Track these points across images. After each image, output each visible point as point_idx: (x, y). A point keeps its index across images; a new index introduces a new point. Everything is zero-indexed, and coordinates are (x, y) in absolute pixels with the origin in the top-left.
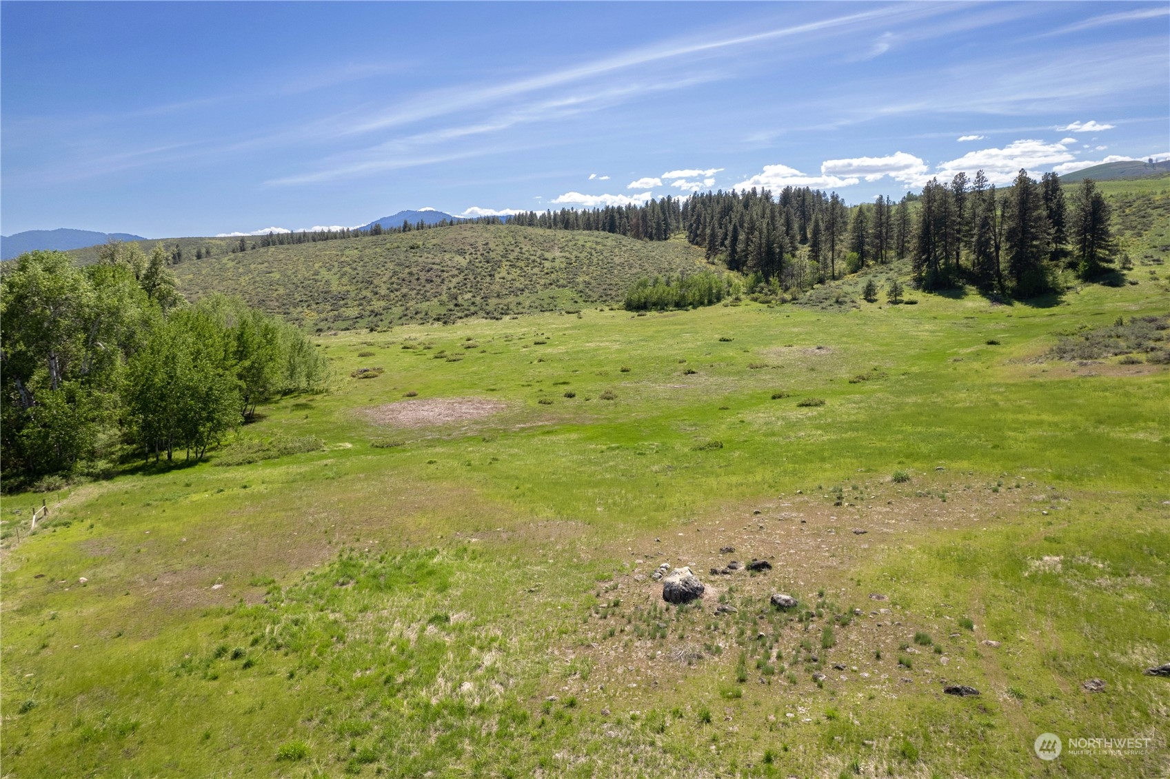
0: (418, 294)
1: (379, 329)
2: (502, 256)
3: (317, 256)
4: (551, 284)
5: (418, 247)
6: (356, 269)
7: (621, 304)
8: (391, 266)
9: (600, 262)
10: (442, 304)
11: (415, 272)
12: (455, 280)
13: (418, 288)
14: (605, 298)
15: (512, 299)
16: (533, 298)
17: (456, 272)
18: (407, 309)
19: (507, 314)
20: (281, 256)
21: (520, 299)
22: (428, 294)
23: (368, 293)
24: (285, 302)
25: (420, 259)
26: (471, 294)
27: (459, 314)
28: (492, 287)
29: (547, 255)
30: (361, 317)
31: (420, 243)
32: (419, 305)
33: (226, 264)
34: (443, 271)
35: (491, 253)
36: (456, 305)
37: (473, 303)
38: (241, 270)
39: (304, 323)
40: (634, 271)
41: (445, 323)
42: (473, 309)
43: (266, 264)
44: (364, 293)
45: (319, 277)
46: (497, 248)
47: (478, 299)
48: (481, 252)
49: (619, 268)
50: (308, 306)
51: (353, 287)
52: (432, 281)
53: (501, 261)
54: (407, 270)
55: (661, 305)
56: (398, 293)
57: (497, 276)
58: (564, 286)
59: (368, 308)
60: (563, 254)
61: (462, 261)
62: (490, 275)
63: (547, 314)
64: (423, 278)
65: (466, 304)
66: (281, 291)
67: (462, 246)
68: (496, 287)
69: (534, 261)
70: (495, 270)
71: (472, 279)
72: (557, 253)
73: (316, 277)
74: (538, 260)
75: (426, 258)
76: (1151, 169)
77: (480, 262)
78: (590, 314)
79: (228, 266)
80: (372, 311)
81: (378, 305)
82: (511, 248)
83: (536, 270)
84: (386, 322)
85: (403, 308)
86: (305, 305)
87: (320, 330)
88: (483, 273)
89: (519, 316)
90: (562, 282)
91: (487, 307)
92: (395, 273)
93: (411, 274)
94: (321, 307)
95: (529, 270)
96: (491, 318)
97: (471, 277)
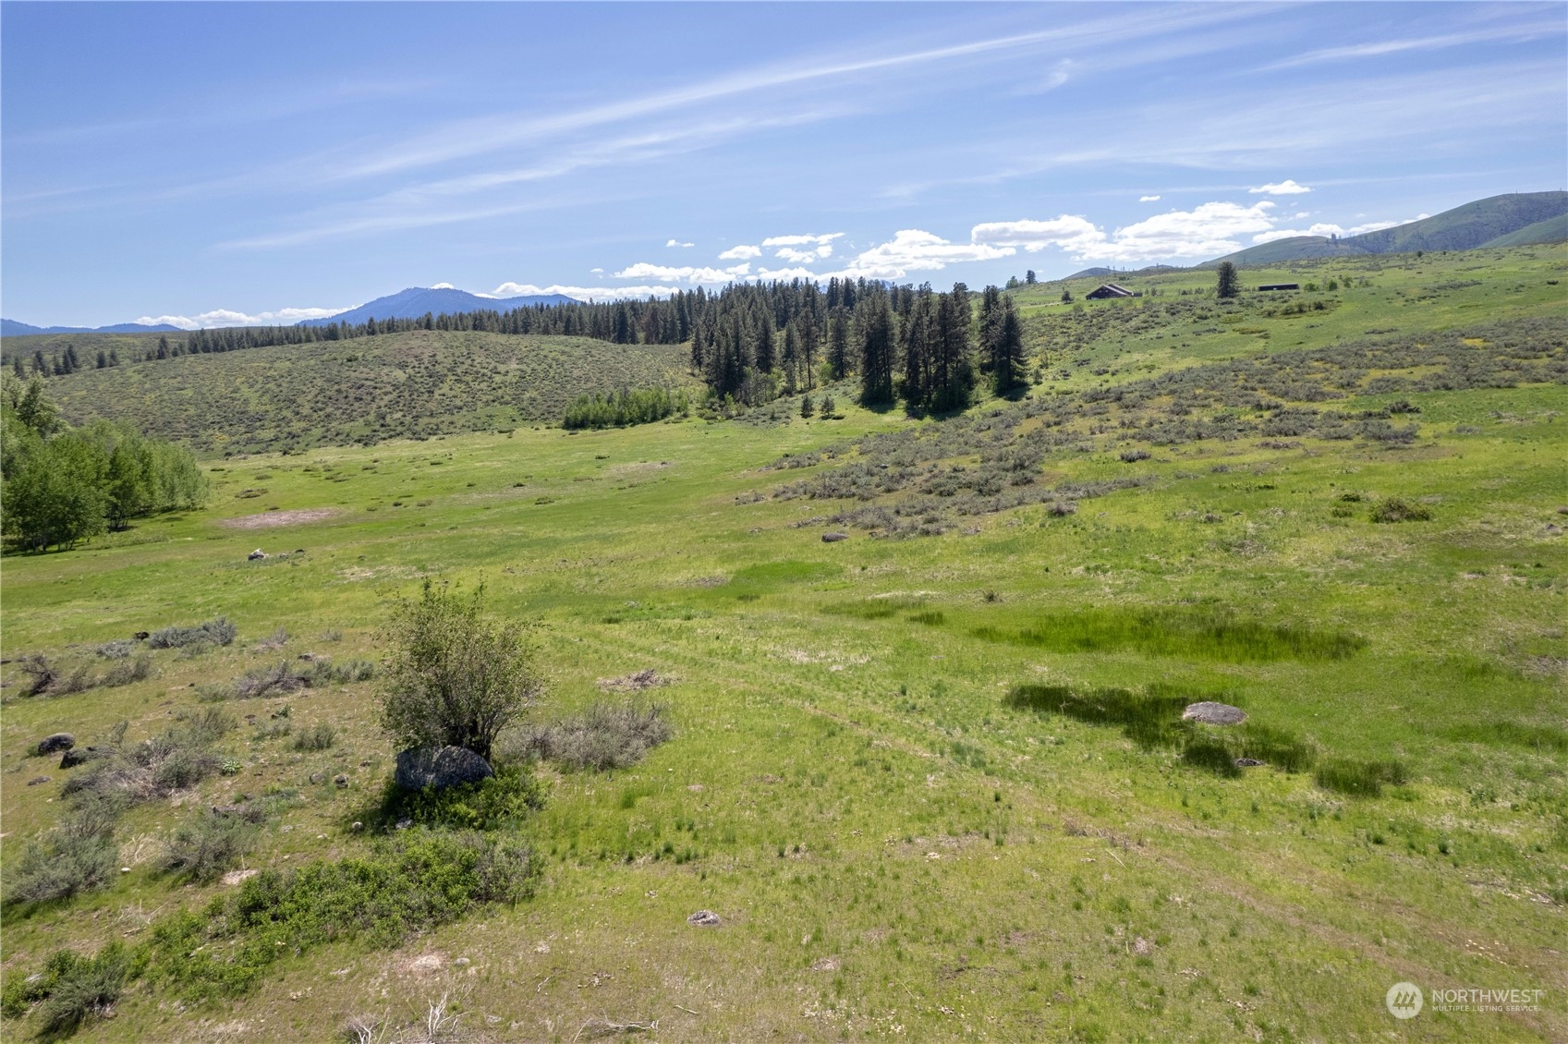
0: (343, 413)
1: (293, 452)
2: (449, 370)
3: (241, 369)
4: (494, 401)
5: (356, 359)
6: (280, 386)
7: (561, 422)
8: (319, 382)
9: (557, 376)
10: (367, 424)
11: (343, 389)
12: (387, 398)
13: (345, 407)
14: (546, 417)
15: (447, 418)
16: (470, 416)
17: (389, 388)
18: (328, 430)
19: (435, 434)
20: (199, 369)
21: (454, 418)
22: (354, 413)
23: (288, 414)
24: (194, 423)
25: (353, 374)
26: (401, 413)
27: (383, 435)
28: (429, 405)
29: (502, 368)
30: (277, 439)
31: (360, 355)
32: (341, 427)
33: (130, 377)
34: (376, 388)
35: (437, 366)
36: (382, 425)
37: (401, 423)
38: (147, 386)
39: (212, 446)
40: (590, 385)
41: (366, 444)
42: (399, 429)
43: (179, 379)
44: (285, 413)
45: (238, 395)
46: (446, 360)
47: (409, 418)
48: (426, 364)
49: (575, 382)
50: (221, 428)
51: (274, 407)
52: (361, 399)
53: (446, 375)
54: (336, 387)
55: (598, 423)
56: (321, 413)
57: (437, 392)
58: (507, 403)
59: (286, 429)
60: (519, 367)
61: (400, 375)
62: (429, 392)
63: (478, 433)
64: (352, 396)
65: (393, 424)
66: (192, 411)
67: (405, 359)
68: (432, 406)
69: (483, 375)
70: (436, 386)
71: (407, 396)
72: (513, 365)
73: (234, 395)
74: (489, 374)
75: (360, 373)
76: (1333, 247)
77: (422, 377)
78: (524, 433)
79: (132, 381)
80: (290, 433)
81: (297, 426)
82: (461, 359)
83: (484, 385)
84: (302, 445)
85: (324, 429)
86: (217, 427)
87: (229, 454)
88: (422, 390)
89: (446, 436)
90: (507, 398)
91: (416, 428)
92: (322, 390)
93: (339, 391)
94: (234, 429)
95: (475, 386)
96: (417, 439)
97: (406, 394)
